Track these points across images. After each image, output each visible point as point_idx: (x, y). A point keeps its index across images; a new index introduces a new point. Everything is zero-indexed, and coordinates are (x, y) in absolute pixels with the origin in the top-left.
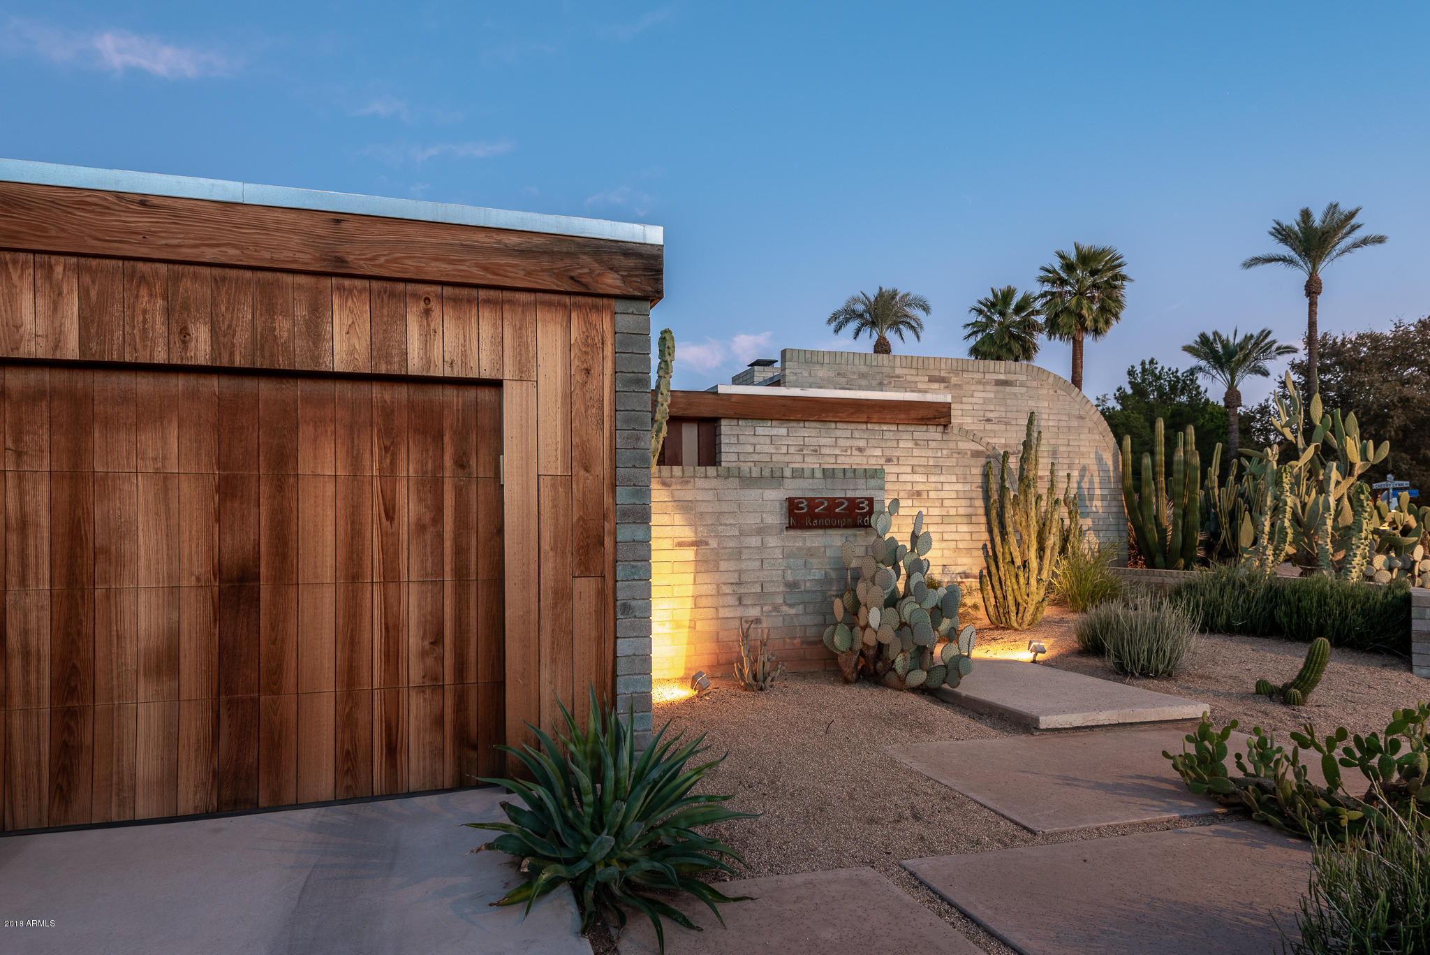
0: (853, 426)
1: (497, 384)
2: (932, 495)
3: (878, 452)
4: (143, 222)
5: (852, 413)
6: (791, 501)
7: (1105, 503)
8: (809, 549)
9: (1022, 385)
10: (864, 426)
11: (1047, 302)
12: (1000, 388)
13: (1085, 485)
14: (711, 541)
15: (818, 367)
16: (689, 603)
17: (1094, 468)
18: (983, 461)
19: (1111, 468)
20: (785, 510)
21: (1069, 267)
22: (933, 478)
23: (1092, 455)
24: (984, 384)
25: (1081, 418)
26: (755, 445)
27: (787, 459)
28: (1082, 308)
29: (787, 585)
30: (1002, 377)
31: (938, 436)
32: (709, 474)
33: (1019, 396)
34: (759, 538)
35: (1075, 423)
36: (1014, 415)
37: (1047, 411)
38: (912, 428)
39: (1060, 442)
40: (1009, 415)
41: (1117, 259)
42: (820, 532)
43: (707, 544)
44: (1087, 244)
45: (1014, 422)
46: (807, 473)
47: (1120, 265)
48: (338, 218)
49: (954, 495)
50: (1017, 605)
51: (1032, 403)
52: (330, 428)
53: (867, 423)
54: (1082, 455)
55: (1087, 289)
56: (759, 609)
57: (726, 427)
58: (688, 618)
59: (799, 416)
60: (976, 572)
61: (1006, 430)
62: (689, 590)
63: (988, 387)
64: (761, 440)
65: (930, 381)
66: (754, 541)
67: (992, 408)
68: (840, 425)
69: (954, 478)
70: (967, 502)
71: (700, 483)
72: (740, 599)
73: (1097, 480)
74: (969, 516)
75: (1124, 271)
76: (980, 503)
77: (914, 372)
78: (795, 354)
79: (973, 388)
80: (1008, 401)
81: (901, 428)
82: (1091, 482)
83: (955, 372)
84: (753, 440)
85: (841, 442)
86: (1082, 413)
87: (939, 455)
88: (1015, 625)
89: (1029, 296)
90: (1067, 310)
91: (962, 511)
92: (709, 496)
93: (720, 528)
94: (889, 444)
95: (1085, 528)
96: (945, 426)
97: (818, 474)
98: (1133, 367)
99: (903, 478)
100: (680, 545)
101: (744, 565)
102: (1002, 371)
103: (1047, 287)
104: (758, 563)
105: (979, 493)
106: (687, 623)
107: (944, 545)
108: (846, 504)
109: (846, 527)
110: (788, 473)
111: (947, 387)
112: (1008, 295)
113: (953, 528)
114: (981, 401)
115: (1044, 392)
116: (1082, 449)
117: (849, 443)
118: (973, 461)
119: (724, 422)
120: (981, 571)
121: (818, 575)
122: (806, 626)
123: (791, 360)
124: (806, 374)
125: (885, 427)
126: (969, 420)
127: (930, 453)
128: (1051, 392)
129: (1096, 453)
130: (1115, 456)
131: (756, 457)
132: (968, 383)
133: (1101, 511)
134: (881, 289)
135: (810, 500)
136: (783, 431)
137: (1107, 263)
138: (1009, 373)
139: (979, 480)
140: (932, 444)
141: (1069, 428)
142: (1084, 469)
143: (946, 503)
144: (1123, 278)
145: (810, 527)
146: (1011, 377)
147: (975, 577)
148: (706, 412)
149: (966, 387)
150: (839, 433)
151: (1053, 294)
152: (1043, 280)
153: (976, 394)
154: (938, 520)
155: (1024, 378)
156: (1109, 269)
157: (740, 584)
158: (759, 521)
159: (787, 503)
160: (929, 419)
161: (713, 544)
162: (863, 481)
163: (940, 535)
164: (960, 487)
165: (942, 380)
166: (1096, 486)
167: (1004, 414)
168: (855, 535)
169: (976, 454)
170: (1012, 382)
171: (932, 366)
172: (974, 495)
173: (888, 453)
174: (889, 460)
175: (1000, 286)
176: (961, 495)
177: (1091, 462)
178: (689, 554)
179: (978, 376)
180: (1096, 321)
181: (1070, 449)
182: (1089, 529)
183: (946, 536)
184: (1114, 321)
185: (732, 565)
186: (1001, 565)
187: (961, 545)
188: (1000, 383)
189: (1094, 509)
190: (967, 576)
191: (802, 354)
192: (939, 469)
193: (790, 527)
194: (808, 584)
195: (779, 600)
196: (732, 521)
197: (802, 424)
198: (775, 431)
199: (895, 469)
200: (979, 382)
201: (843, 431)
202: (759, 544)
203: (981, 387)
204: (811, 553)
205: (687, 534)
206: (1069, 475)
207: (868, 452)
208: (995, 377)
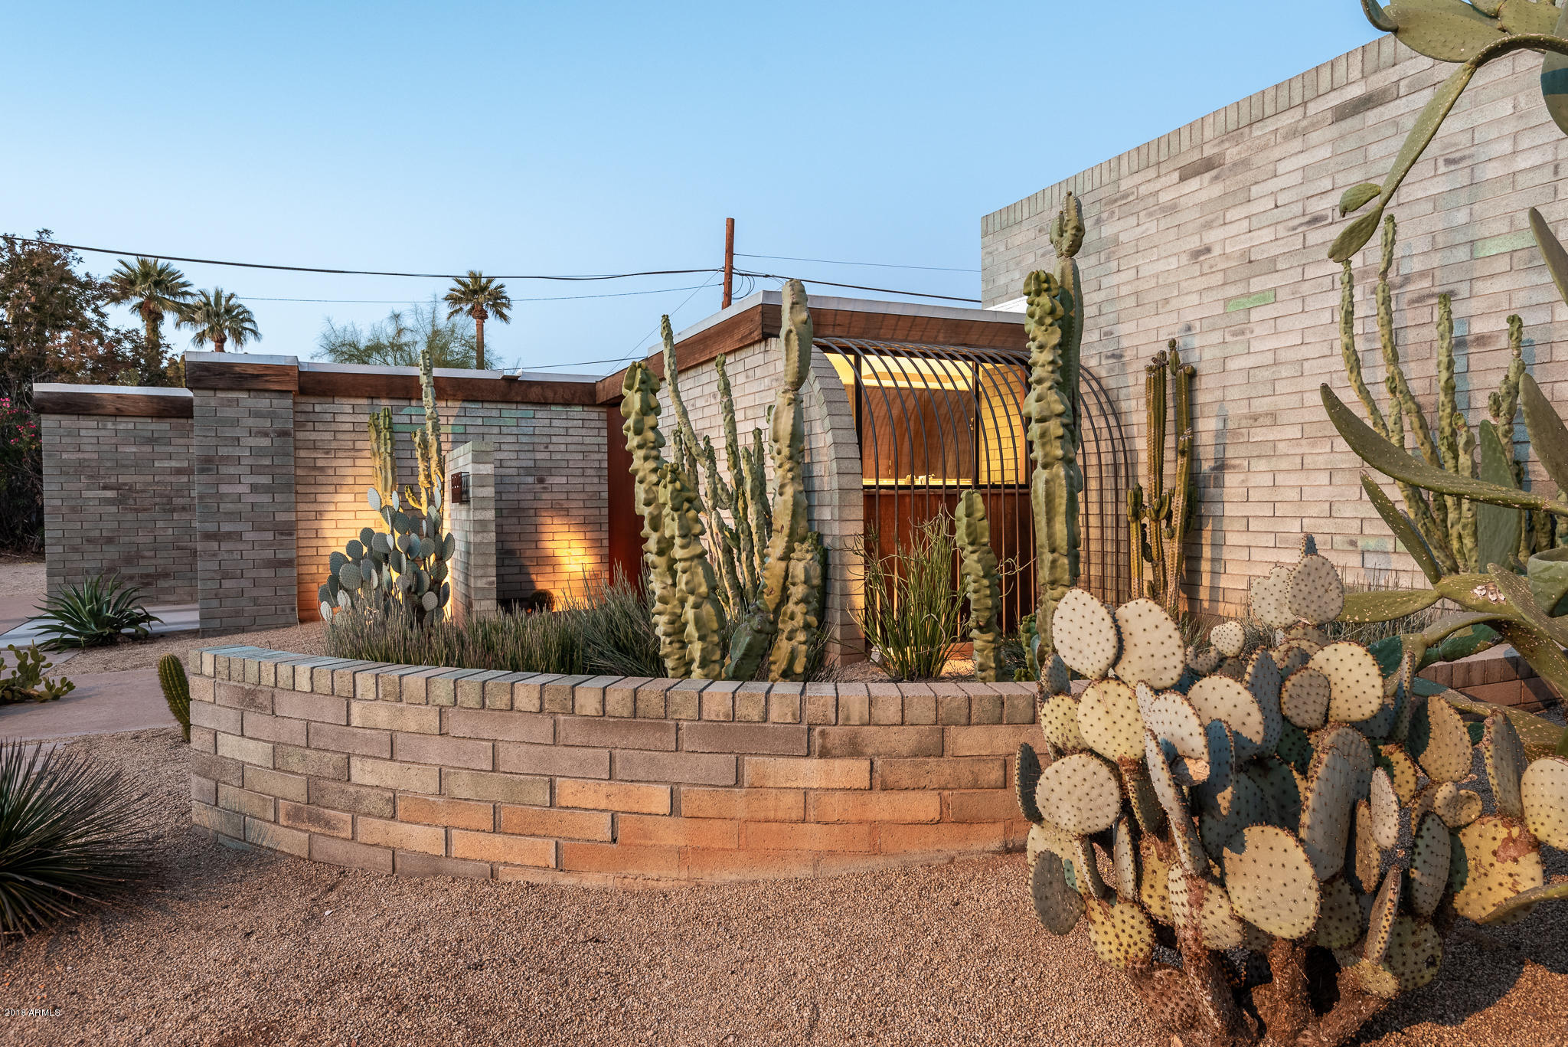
9: (1415, 87)
12: (1347, 123)
24: (1303, 132)
30: (1357, 91)
33: (1406, 122)
37: (1509, 128)
63: (1315, 137)
65: (1182, 179)
77: (1151, 173)
79: (1277, 153)
80: (1373, 148)
83: (1233, 134)
102: (1355, 74)
111: (1216, 178)
126: (1267, 235)
138: (1376, 70)
149: (1258, 160)
153: (1282, 168)
165: (1207, 165)
170: (1384, 91)
171: (1185, 143)
179: (1287, 120)
188: (1343, 113)
200: (1293, 133)
203: (1296, 144)
208: (1335, 99)
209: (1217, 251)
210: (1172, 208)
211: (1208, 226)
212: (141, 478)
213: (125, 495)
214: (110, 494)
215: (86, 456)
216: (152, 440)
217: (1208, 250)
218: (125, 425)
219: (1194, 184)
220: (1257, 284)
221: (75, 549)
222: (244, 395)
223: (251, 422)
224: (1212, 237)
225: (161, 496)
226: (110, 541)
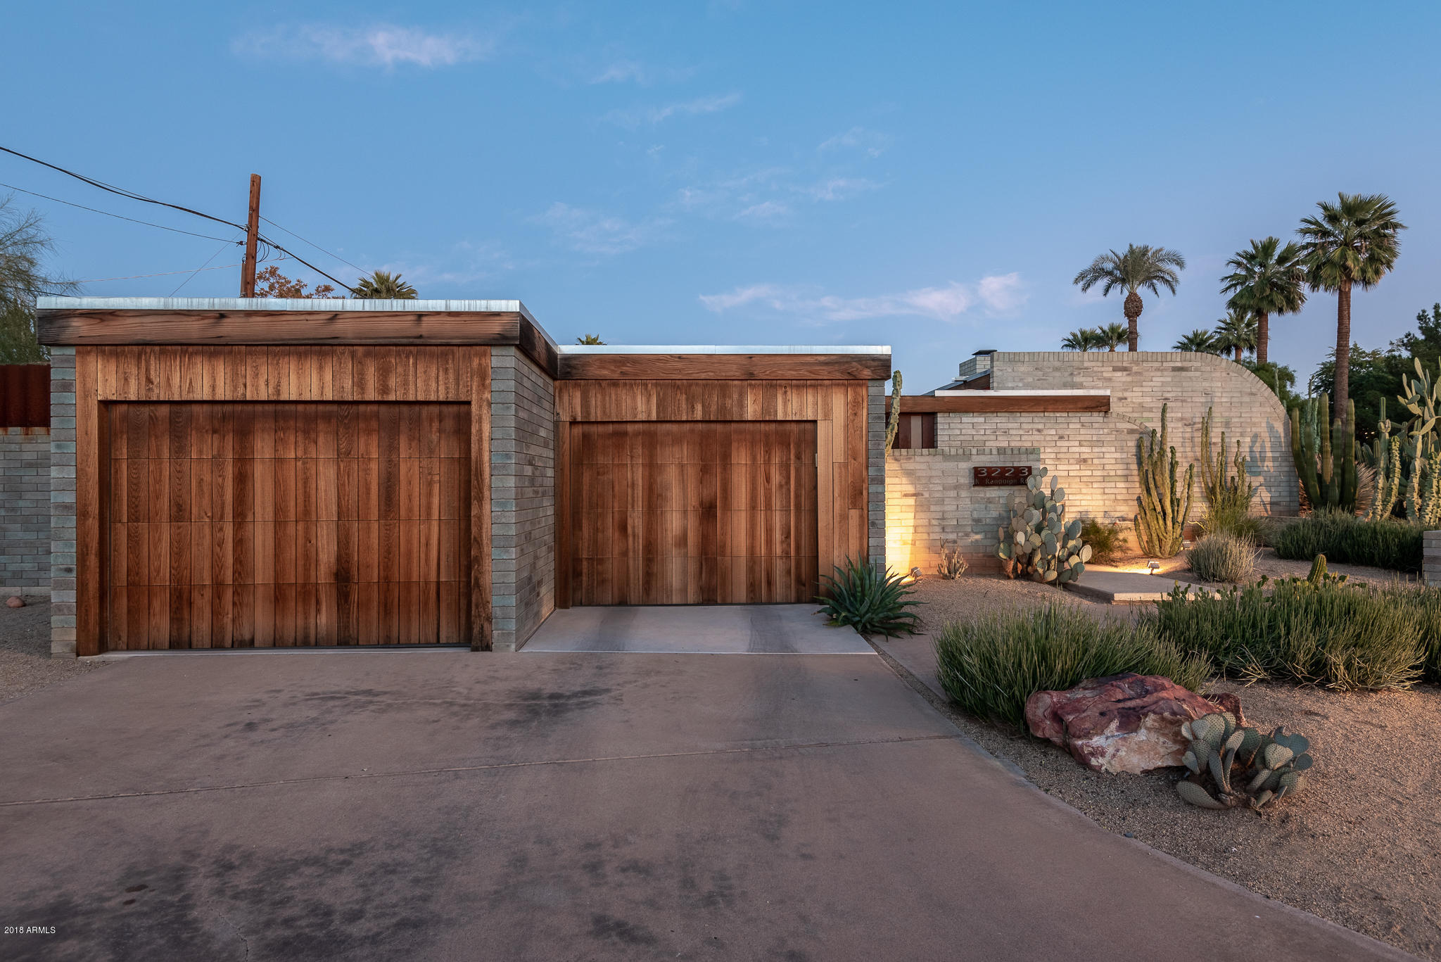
0: (1034, 414)
1: (815, 422)
2: (1095, 461)
3: (1053, 432)
4: (679, 365)
6: (975, 469)
7: (1277, 464)
8: (989, 498)
9: (1197, 370)
10: (1042, 414)
11: (1309, 254)
12: (1176, 373)
13: (1257, 449)
14: (924, 493)
15: (1019, 364)
16: (911, 530)
17: (1265, 435)
18: (1137, 436)
19: (1282, 435)
20: (972, 475)
21: (1333, 218)
22: (1096, 450)
23: (1264, 425)
24: (1162, 371)
25: (1252, 394)
26: (961, 429)
27: (985, 438)
28: (1346, 260)
29: (974, 520)
30: (1179, 364)
31: (1101, 419)
32: (924, 453)
33: (1194, 379)
34: (956, 492)
35: (1246, 399)
36: (1190, 394)
37: (1220, 390)
38: (1079, 414)
39: (1232, 414)
40: (1185, 394)
41: (1389, 206)
42: (996, 488)
43: (922, 495)
44: (1351, 194)
45: (1189, 400)
46: (987, 451)
47: (1390, 213)
48: (751, 357)
49: (1113, 461)
50: (1160, 540)
51: (1206, 384)
52: (744, 444)
53: (1044, 412)
54: (1254, 424)
55: (1355, 238)
56: (955, 534)
57: (941, 419)
58: (910, 539)
59: (993, 409)
60: (1132, 516)
61: (1182, 406)
62: (911, 522)
63: (1165, 373)
64: (966, 426)
65: (1114, 370)
66: (953, 493)
67: (1170, 389)
68: (1023, 414)
69: (1113, 449)
70: (1125, 467)
71: (918, 459)
72: (943, 529)
73: (1268, 445)
74: (1126, 476)
75: (1397, 218)
76: (1134, 467)
77: (1100, 364)
78: (1001, 356)
79: (1152, 374)
81: (1070, 414)
82: (1263, 447)
84: (959, 426)
85: (1024, 426)
86: (1254, 390)
87: (1101, 432)
88: (1159, 554)
89: (1294, 245)
90: (1330, 262)
91: (1119, 473)
92: (923, 466)
93: (930, 486)
94: (1061, 426)
95: (1254, 484)
96: (1106, 412)
97: (995, 452)
98: (1424, 311)
99: (1071, 450)
100: (906, 495)
101: (946, 508)
102: (1179, 359)
103: (1309, 239)
104: (955, 507)
105: (1134, 460)
106: (910, 542)
107: (1105, 497)
108: (1013, 470)
109: (1014, 485)
110: (974, 451)
111: (1128, 375)
112: (1268, 247)
113: (1113, 485)
114: (1160, 384)
115: (1218, 374)
116: (1253, 420)
117: (1030, 426)
118: (1129, 437)
119: (939, 415)
120: (1136, 517)
121: (994, 514)
122: (986, 546)
123: (998, 361)
124: (1010, 370)
125: (1058, 415)
126: (1149, 399)
127: (1094, 432)
128: (1224, 374)
129: (1268, 423)
130: (1286, 424)
131: (962, 438)
132: (1148, 371)
133: (1272, 470)
134: (1131, 246)
135: (989, 468)
136: (981, 420)
137: (1376, 211)
138: (1185, 361)
139: (1134, 450)
140: (1096, 425)
141: (1241, 403)
142: (1255, 437)
143: (1107, 467)
144: (1395, 226)
145: (988, 485)
146: (1186, 364)
147: (1131, 520)
148: (927, 409)
149: (1145, 374)
150: (1022, 420)
151: (1315, 245)
152: (1305, 232)
153: (1154, 379)
154: (1100, 479)
155: (1199, 364)
156: (1378, 218)
157: (943, 519)
158: (955, 481)
159: (973, 471)
160: (1092, 408)
161: (926, 495)
162: (1025, 456)
163: (1102, 490)
164: (1118, 455)
165: (1125, 369)
166: (1267, 449)
167: (1180, 394)
168: (1020, 490)
169: (1131, 432)
171: (1115, 359)
172: (1130, 461)
173: (1060, 432)
174: (1061, 438)
175: (1261, 238)
176: (1119, 461)
177: (1262, 430)
178: (911, 501)
179: (1156, 364)
180: (1363, 271)
181: (1242, 420)
182: (1261, 485)
183: (1107, 491)
184: (1384, 269)
185: (938, 508)
186: (1147, 512)
187: (1119, 497)
188: (1176, 369)
189: (1266, 469)
190: (1124, 519)
191: (1007, 355)
192: (1101, 443)
193: (975, 485)
194: (988, 520)
195: (969, 529)
196: (937, 481)
197: (995, 415)
198: (975, 420)
199: (1066, 444)
200: (1158, 369)
201: (1025, 418)
202: (956, 495)
203: (1159, 374)
204: (990, 501)
205: (910, 489)
206: (1238, 442)
207: (1045, 432)
208: (1172, 364)
209: (1129, 400)
210: (1110, 379)
211: (1126, 390)
213: (534, 474)
217: (1126, 399)
219: (1119, 374)
220: (1145, 415)
224: (1126, 394)
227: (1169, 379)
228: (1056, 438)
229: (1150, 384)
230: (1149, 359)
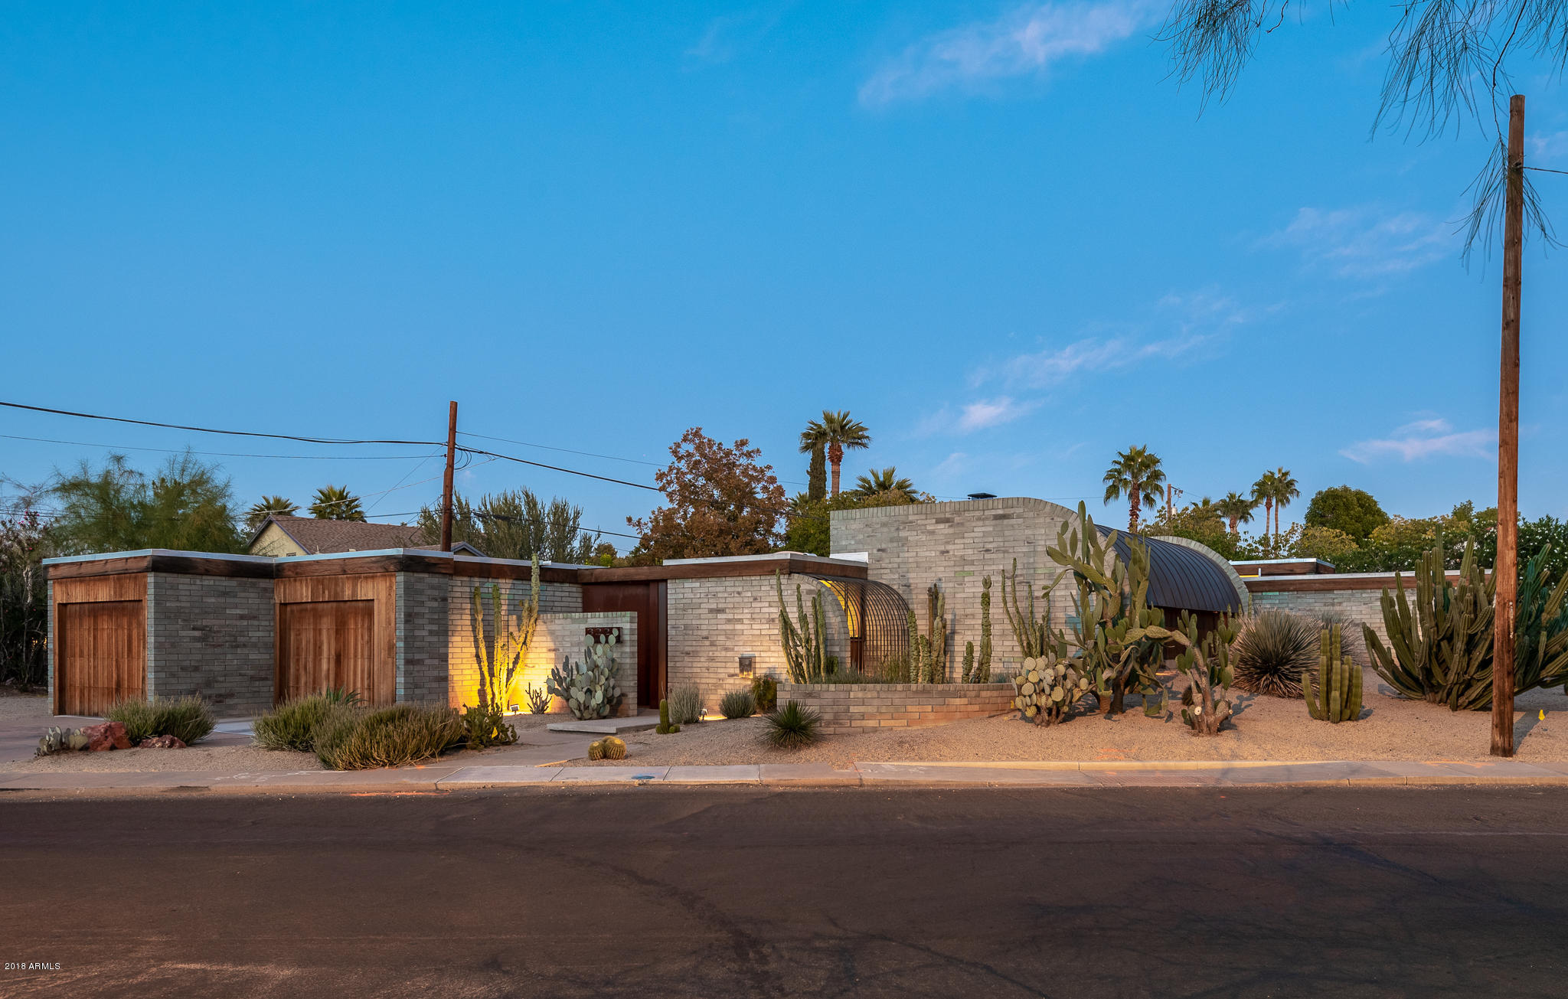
0: (735, 579)
1: (373, 600)
3: (749, 594)
4: (317, 567)
5: (730, 571)
6: (586, 629)
9: (1019, 517)
10: (741, 578)
12: (998, 522)
24: (983, 520)
26: (683, 593)
27: (700, 601)
30: (1000, 512)
31: (786, 581)
32: (560, 617)
33: (1016, 527)
36: (1012, 544)
37: (1044, 537)
38: (768, 577)
40: (1007, 544)
45: (1011, 550)
48: (345, 559)
51: (1028, 532)
53: (741, 576)
57: (670, 585)
59: (703, 575)
63: (987, 522)
64: (687, 590)
65: (937, 522)
68: (728, 579)
77: (924, 517)
79: (974, 524)
80: (1006, 532)
81: (762, 578)
83: (958, 513)
84: (682, 591)
85: (729, 589)
92: (560, 628)
93: (564, 643)
94: (756, 588)
97: (602, 616)
99: (764, 610)
100: (550, 650)
102: (1000, 507)
110: (589, 616)
111: (951, 526)
114: (981, 535)
115: (1041, 520)
117: (733, 589)
119: (669, 581)
124: (844, 528)
125: (754, 578)
126: (970, 552)
128: (1048, 520)
131: (684, 601)
132: (969, 521)
135: (595, 629)
136: (698, 584)
138: (1007, 507)
146: (1007, 512)
150: (727, 583)
153: (976, 529)
155: (1021, 510)
158: (578, 639)
159: (585, 631)
161: (561, 650)
162: (620, 618)
165: (947, 521)
167: (1002, 544)
170: (1009, 515)
171: (938, 510)
173: (757, 594)
174: (755, 599)
178: (552, 655)
179: (978, 514)
188: (997, 517)
196: (568, 639)
199: (759, 605)
200: (979, 519)
201: (729, 582)
203: (980, 523)
205: (551, 645)
207: (743, 595)
208: (994, 512)
209: (951, 553)
210: (932, 533)
211: (948, 543)
212: (217, 622)
213: (207, 635)
214: (197, 633)
215: (183, 605)
216: (225, 594)
217: (948, 552)
218: (209, 581)
219: (941, 526)
220: (967, 568)
221: (173, 675)
222: (426, 575)
223: (429, 592)
224: (949, 547)
225: (230, 635)
226: (196, 669)
227: (991, 529)
228: (751, 600)
229: (972, 535)
230: (971, 508)
